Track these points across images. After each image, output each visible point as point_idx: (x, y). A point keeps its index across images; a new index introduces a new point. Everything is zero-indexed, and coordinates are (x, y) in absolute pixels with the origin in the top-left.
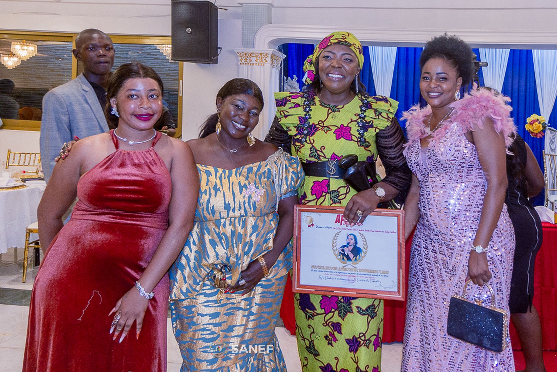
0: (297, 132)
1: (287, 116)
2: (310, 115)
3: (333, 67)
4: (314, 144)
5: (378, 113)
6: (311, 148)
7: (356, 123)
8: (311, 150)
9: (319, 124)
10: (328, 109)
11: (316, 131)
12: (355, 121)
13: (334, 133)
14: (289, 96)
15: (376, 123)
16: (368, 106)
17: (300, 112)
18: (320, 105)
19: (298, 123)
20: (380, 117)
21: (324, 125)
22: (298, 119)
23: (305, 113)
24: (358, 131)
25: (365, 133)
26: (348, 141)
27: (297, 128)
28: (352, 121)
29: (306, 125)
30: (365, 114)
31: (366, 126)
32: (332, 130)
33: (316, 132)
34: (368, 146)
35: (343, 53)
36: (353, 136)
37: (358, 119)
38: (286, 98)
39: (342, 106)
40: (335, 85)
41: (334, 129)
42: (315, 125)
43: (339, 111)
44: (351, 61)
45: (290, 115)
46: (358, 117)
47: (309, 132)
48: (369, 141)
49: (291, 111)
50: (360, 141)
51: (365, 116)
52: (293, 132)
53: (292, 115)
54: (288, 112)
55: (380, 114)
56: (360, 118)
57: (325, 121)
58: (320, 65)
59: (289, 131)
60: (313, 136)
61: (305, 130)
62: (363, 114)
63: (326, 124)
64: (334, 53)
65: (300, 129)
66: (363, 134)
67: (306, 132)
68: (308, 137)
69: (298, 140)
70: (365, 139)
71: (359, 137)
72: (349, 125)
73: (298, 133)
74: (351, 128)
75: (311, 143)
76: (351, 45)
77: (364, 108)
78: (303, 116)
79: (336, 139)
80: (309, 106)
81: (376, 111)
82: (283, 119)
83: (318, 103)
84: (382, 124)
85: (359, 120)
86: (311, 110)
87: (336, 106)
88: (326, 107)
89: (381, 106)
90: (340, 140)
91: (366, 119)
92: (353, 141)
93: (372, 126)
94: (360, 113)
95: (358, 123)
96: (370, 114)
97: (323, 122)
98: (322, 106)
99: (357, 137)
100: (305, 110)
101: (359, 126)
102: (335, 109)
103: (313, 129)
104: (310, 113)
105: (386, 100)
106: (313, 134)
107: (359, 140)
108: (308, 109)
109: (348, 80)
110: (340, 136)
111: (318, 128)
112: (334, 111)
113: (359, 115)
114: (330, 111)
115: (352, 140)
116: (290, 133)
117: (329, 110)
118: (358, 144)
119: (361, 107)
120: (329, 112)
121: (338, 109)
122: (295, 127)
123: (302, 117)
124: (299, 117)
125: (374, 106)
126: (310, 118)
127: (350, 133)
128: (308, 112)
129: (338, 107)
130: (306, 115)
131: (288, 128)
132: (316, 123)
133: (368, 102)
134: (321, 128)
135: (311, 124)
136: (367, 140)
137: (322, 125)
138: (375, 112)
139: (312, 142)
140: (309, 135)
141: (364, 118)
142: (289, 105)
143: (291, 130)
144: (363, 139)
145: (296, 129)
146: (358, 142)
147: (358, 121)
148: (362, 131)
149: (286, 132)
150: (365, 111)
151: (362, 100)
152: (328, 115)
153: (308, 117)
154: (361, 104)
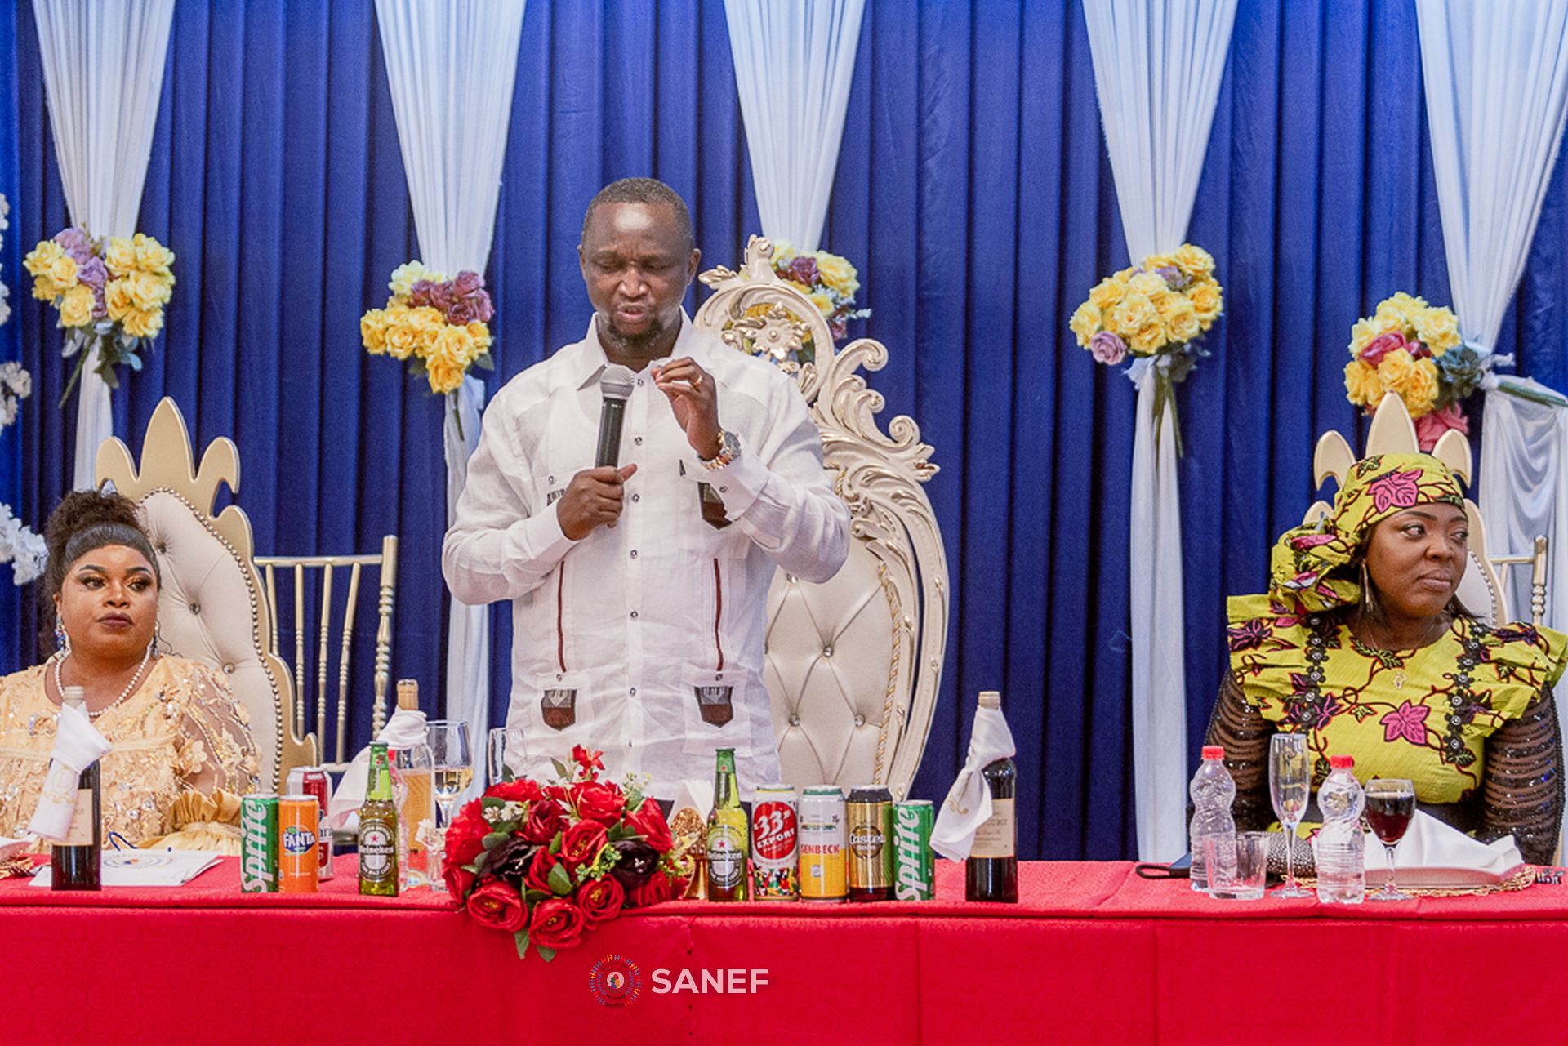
0: (1286, 715)
1: (1261, 667)
2: (1321, 670)
4: (1325, 753)
5: (1507, 673)
6: (1317, 763)
7: (1445, 696)
8: (1317, 768)
9: (1344, 697)
10: (1373, 660)
11: (1332, 714)
12: (1444, 691)
13: (1381, 723)
14: (1270, 620)
15: (1498, 698)
16: (1481, 655)
17: (1297, 660)
18: (1355, 647)
19: (1290, 689)
20: (1512, 680)
21: (1359, 701)
22: (1289, 680)
23: (1311, 664)
24: (1448, 717)
25: (1465, 727)
26: (1415, 747)
27: (1286, 702)
28: (1434, 692)
29: (1310, 697)
30: (1471, 675)
31: (1470, 707)
32: (1376, 713)
33: (1334, 718)
34: (1468, 763)
36: (1430, 734)
37: (1451, 687)
39: (1411, 652)
41: (1382, 711)
42: (1333, 699)
43: (1402, 665)
45: (1267, 666)
46: (1452, 682)
47: (1314, 715)
48: (1471, 748)
49: (1275, 658)
50: (1448, 750)
51: (1472, 680)
52: (1274, 713)
53: (1273, 666)
54: (1264, 658)
56: (1457, 683)
57: (1362, 689)
59: (1265, 708)
60: (1326, 728)
61: (1306, 710)
62: (1466, 674)
63: (1363, 698)
65: (1294, 708)
66: (1460, 730)
67: (1306, 716)
68: (1311, 731)
70: (1462, 743)
71: (1446, 737)
72: (1425, 703)
73: (1289, 717)
74: (1429, 710)
75: (1318, 749)
77: (1469, 661)
78: (1303, 672)
79: (1386, 740)
80: (1321, 647)
81: (1500, 665)
82: (1249, 674)
83: (1347, 643)
85: (1454, 690)
86: (1326, 659)
87: (1395, 652)
88: (1367, 655)
90: (1395, 742)
91: (1473, 687)
92: (1428, 748)
93: (1485, 709)
94: (1458, 672)
95: (1450, 697)
96: (1484, 674)
97: (1356, 692)
98: (1358, 651)
99: (1442, 736)
100: (1309, 658)
101: (1452, 705)
102: (1390, 659)
103: (1326, 709)
104: (1323, 664)
106: (1327, 722)
107: (1445, 745)
108: (1317, 655)
110: (1397, 733)
111: (1341, 705)
112: (1386, 665)
113: (1454, 677)
114: (1378, 666)
115: (1427, 744)
116: (1265, 714)
117: (1374, 664)
118: (1441, 755)
120: (1375, 669)
121: (1399, 659)
122: (1282, 700)
123: (1298, 675)
124: (1292, 675)
125: (1496, 653)
126: (1323, 679)
127: (1424, 725)
128: (1317, 662)
129: (1399, 655)
130: (1310, 670)
131: (1262, 702)
132: (1338, 693)
133: (1482, 647)
134: (1348, 705)
135: (1322, 695)
136: (1467, 746)
137: (1352, 699)
138: (1498, 670)
139: (1322, 746)
140: (1316, 725)
141: (1467, 686)
143: (1269, 707)
144: (1456, 744)
145: (1282, 705)
146: (1441, 750)
147: (1450, 691)
148: (1457, 720)
150: (1471, 668)
151: (1464, 641)
152: (1372, 675)
153: (1315, 676)
154: (1462, 651)
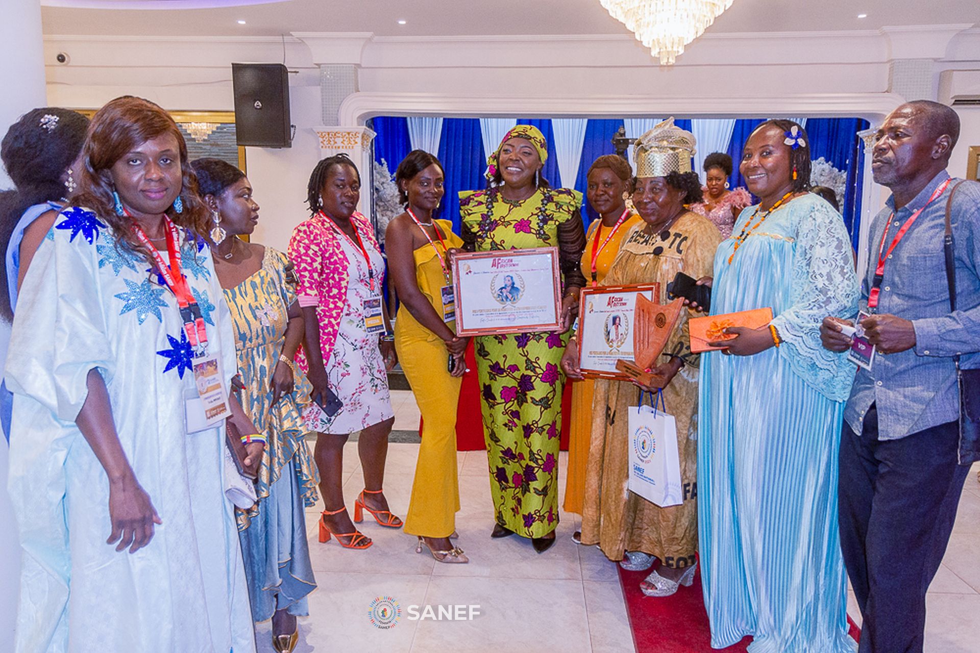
0: (479, 229)
1: (471, 214)
2: (492, 211)
3: (511, 160)
4: (494, 239)
5: (559, 206)
6: (492, 243)
7: (536, 216)
8: (491, 245)
9: (500, 220)
10: (510, 205)
11: (497, 226)
12: (536, 214)
13: (514, 227)
14: (473, 195)
15: (556, 215)
16: (549, 199)
17: (483, 209)
18: (503, 201)
19: (481, 219)
20: (561, 210)
21: (505, 221)
22: (480, 216)
23: (488, 210)
24: (538, 224)
25: (545, 226)
26: (527, 234)
27: (479, 224)
28: (533, 214)
29: (488, 221)
30: (546, 207)
31: (545, 220)
32: (512, 224)
33: (497, 228)
34: (549, 239)
35: (522, 145)
36: (532, 230)
38: (469, 196)
39: (523, 201)
40: (515, 179)
41: (514, 223)
42: (496, 221)
43: (520, 206)
44: (530, 154)
45: (473, 213)
46: (539, 210)
47: (491, 227)
48: (548, 233)
49: (475, 210)
50: (540, 234)
51: (546, 209)
52: (476, 229)
53: (475, 213)
54: (471, 210)
55: (561, 207)
56: (541, 211)
57: (506, 216)
58: (501, 159)
59: (472, 228)
60: (494, 231)
61: (487, 226)
62: (543, 207)
63: (507, 219)
64: (513, 146)
65: (483, 226)
66: (543, 227)
67: (488, 228)
68: (489, 233)
69: (480, 237)
70: (544, 232)
71: (538, 230)
72: (530, 219)
74: (530, 222)
75: (491, 238)
76: (531, 138)
77: (545, 202)
78: (486, 213)
79: (516, 233)
80: (491, 203)
81: (557, 203)
82: (467, 217)
83: (500, 200)
84: (563, 217)
85: (540, 214)
86: (493, 207)
87: (518, 201)
88: (508, 203)
89: (564, 198)
90: (520, 233)
91: (547, 212)
92: (532, 234)
93: (552, 219)
94: (541, 206)
95: (538, 216)
96: (551, 207)
97: (504, 218)
99: (536, 230)
100: (487, 208)
101: (539, 219)
102: (516, 204)
103: (494, 225)
104: (492, 209)
105: (568, 192)
106: (494, 229)
107: (538, 232)
108: (490, 206)
109: (527, 173)
110: (520, 230)
111: (499, 223)
112: (515, 206)
113: (540, 208)
114: (512, 207)
116: (473, 230)
118: (537, 236)
119: (542, 201)
121: (519, 203)
122: (478, 224)
123: (484, 214)
125: (555, 199)
126: (493, 215)
127: (530, 227)
128: (490, 209)
130: (488, 212)
131: (471, 225)
132: (497, 219)
133: (551, 195)
134: (502, 223)
135: (492, 220)
136: (546, 233)
137: (503, 220)
138: (556, 205)
139: (493, 237)
140: (490, 231)
141: (544, 212)
142: (472, 204)
143: (474, 227)
144: (542, 232)
145: (478, 226)
146: (536, 234)
147: (538, 214)
148: (542, 224)
149: (470, 229)
150: (546, 205)
151: (544, 194)
152: (510, 210)
153: (490, 214)
154: (543, 197)
